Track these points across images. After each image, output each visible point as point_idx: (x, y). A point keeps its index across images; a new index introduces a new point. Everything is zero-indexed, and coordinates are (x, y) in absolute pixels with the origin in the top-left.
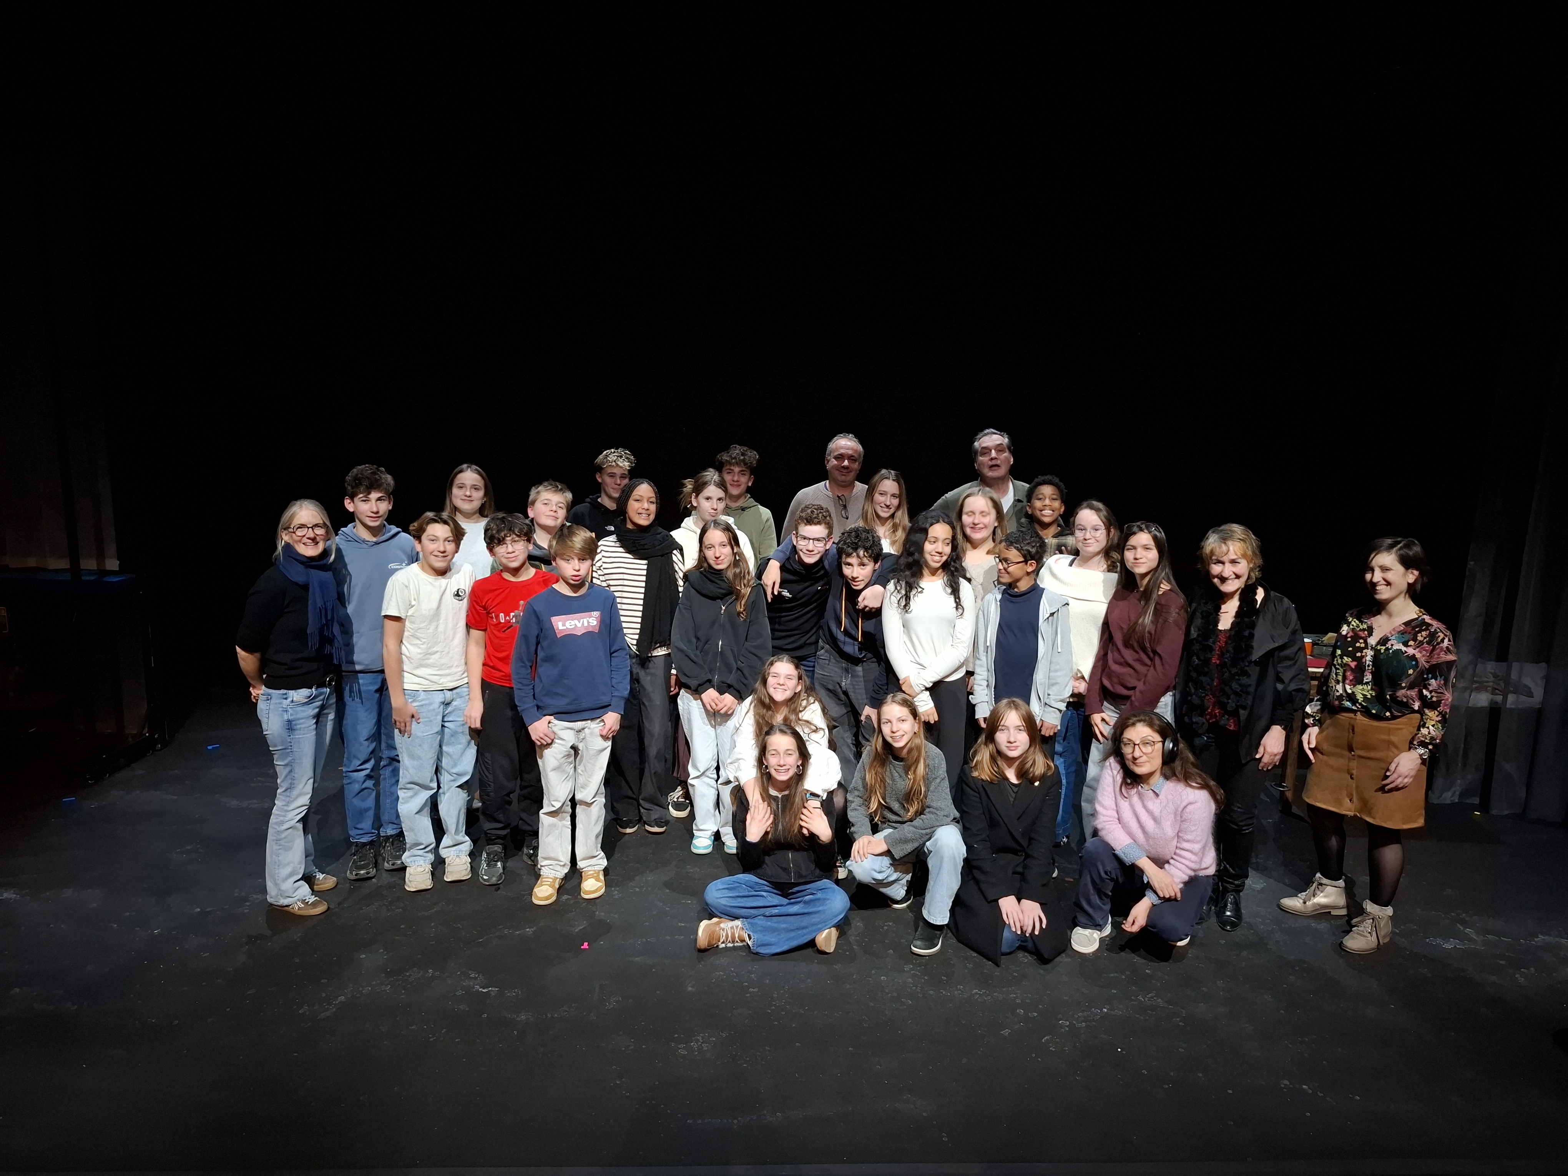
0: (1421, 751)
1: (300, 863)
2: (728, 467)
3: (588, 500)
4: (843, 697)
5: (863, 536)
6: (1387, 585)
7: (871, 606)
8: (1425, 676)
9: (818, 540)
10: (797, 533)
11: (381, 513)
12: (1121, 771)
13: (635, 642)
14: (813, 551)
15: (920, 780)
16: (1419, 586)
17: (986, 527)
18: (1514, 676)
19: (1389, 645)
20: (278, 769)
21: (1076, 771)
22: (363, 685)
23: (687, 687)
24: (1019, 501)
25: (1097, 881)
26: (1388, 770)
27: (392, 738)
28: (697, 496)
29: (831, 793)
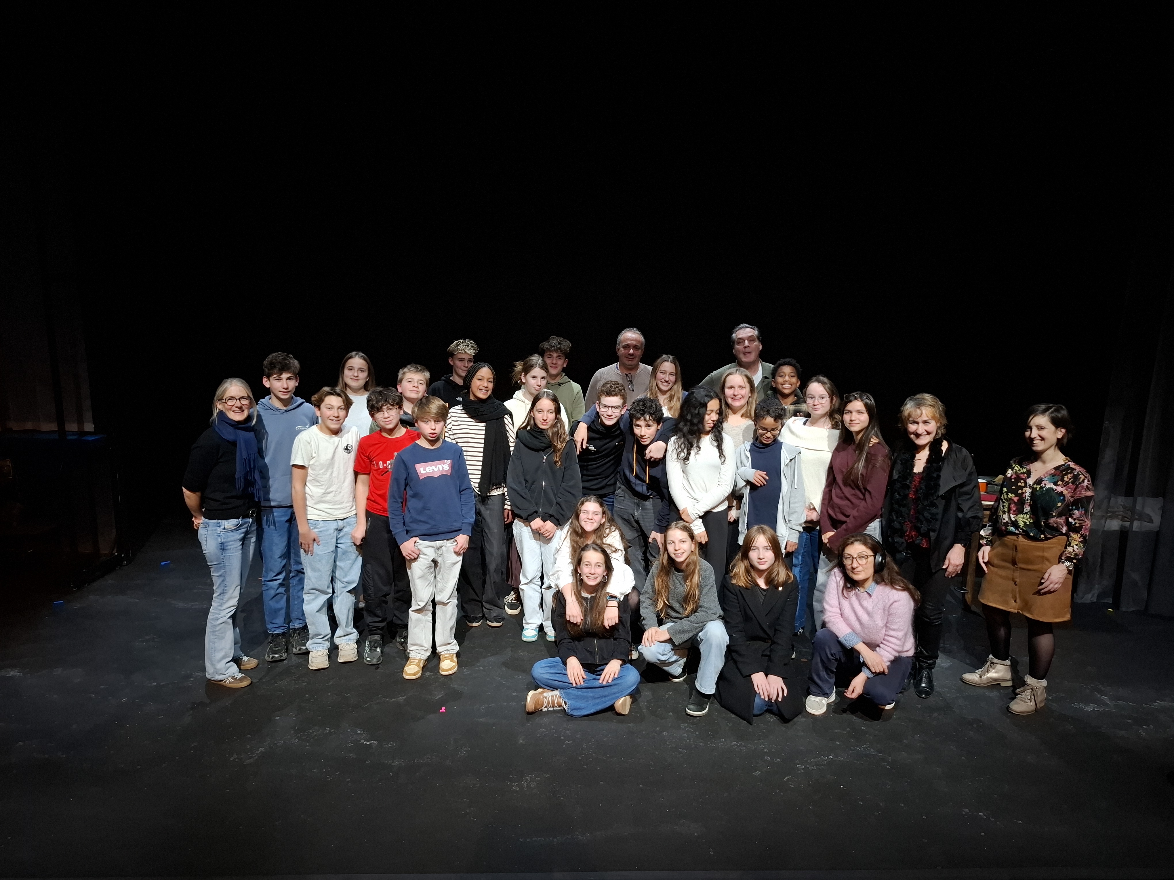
0: (1068, 564)
1: (230, 649)
2: (548, 354)
3: (443, 378)
4: (635, 524)
5: (649, 405)
6: (1042, 440)
7: (655, 457)
8: (1070, 508)
9: (615, 407)
10: (600, 403)
11: (290, 389)
12: (843, 578)
13: (477, 485)
14: (611, 416)
15: (695, 587)
16: (1065, 441)
17: (743, 397)
18: (1138, 507)
19: (1043, 485)
20: (214, 579)
21: (809, 579)
22: (277, 517)
23: (520, 517)
24: (766, 378)
25: (825, 660)
26: (1043, 578)
27: (298, 555)
28: (525, 375)
29: (627, 596)
